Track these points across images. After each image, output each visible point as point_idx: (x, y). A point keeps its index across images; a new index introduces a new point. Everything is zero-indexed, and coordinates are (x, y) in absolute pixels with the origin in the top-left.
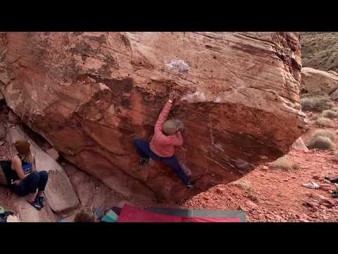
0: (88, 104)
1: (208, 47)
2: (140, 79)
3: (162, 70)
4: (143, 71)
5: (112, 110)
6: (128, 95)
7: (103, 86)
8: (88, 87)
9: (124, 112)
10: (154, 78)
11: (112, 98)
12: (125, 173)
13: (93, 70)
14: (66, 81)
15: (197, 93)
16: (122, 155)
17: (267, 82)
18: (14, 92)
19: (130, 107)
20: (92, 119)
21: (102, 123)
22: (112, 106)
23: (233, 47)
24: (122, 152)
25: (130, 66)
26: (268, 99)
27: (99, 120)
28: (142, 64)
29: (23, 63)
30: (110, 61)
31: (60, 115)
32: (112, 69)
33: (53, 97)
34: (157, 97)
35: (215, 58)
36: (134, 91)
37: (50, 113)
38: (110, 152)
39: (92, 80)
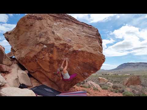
0: (39, 52)
1: (78, 35)
2: (57, 43)
3: (64, 41)
4: (58, 41)
5: (47, 55)
6: (52, 49)
7: (45, 46)
8: (40, 47)
9: (51, 55)
10: (61, 43)
11: (48, 51)
12: (50, 79)
13: (42, 41)
14: (33, 46)
15: (73, 47)
16: (49, 72)
17: (94, 45)
18: (18, 53)
19: (53, 53)
20: (40, 58)
21: (43, 59)
22: (47, 53)
23: (85, 36)
24: (49, 71)
25: (54, 40)
26: (94, 50)
27: (43, 58)
28: (58, 39)
29: (22, 44)
30: (48, 38)
31: (30, 57)
32: (48, 41)
33: (28, 51)
34: (61, 50)
35: (79, 38)
36: (55, 47)
37: (27, 56)
38: (45, 71)
39: (42, 44)
